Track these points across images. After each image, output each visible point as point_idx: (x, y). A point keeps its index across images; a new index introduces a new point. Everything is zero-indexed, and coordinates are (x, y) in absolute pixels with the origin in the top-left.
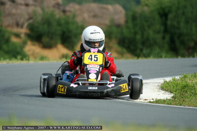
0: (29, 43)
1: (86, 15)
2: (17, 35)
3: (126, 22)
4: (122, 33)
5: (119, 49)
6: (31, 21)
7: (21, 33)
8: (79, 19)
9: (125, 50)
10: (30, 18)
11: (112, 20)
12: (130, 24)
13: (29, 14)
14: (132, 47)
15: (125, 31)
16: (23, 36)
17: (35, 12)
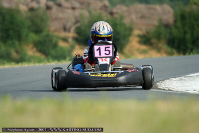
0: (77, 47)
1: (134, 17)
2: (65, 40)
3: (175, 21)
4: (171, 33)
5: (169, 49)
6: (78, 25)
7: (68, 37)
8: (127, 21)
9: (175, 51)
10: (77, 22)
11: (160, 21)
12: (179, 24)
13: (76, 18)
14: (182, 47)
15: (174, 31)
16: (70, 40)
17: (81, 16)
